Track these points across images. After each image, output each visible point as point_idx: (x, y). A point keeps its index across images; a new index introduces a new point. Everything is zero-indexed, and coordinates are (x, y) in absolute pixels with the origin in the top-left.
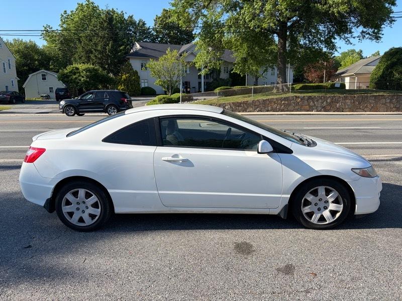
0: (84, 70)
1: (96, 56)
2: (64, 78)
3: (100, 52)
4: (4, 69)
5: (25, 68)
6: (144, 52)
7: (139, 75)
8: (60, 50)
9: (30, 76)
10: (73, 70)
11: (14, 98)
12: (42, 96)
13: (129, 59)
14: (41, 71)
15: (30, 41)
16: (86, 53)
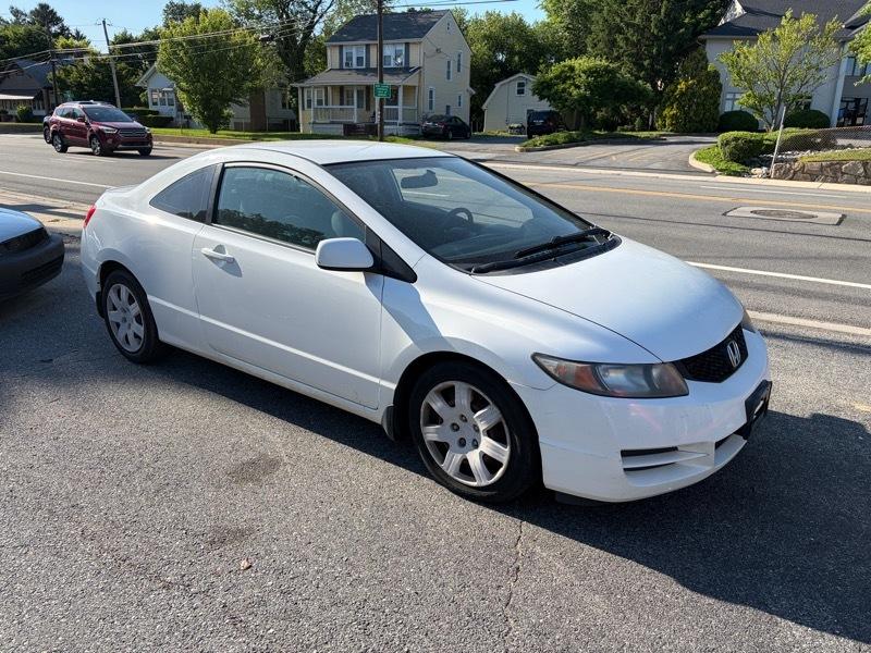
0: (584, 72)
1: (627, 39)
2: (543, 89)
3: (638, 29)
4: (449, 72)
5: (495, 70)
6: (750, 23)
7: (721, 81)
8: (568, 28)
9: (498, 85)
10: (563, 72)
11: (451, 130)
12: (511, 128)
13: (704, 42)
14: (517, 76)
15: (514, 14)
16: (610, 34)
